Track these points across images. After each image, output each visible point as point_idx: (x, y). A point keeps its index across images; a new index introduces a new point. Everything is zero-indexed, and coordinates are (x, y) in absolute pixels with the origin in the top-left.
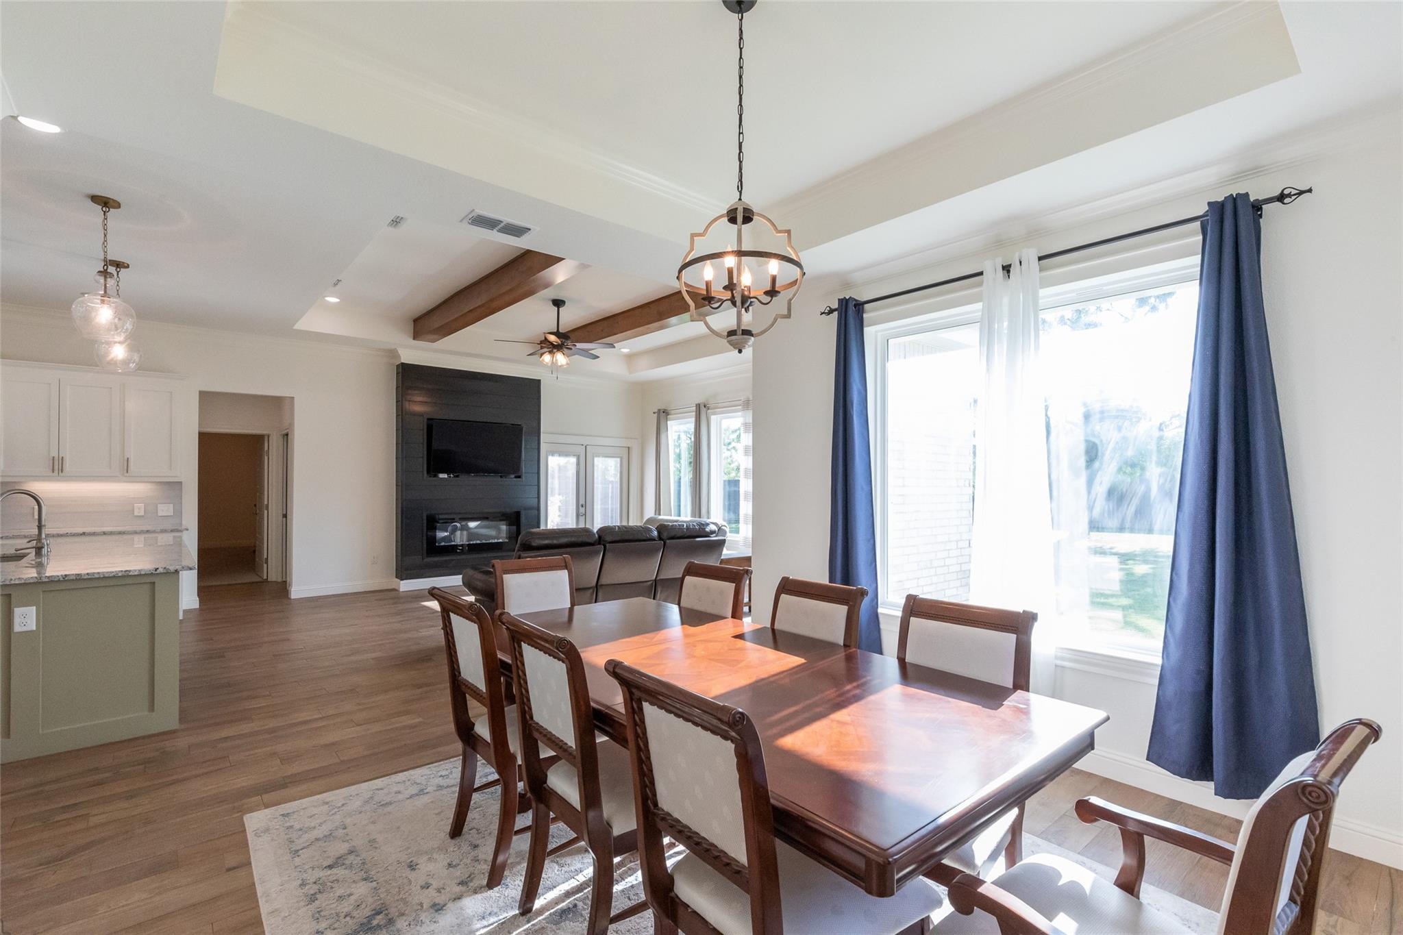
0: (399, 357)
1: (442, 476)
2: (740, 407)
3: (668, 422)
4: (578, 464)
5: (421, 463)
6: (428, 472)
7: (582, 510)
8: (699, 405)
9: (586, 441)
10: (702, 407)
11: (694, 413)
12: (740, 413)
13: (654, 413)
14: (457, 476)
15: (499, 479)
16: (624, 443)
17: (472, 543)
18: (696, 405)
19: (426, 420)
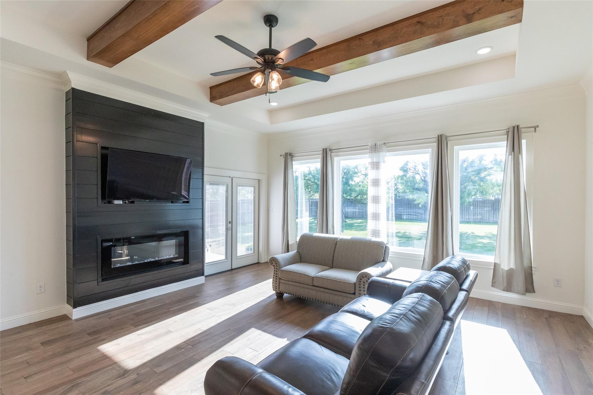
0: (69, 81)
1: (116, 202)
2: (368, 150)
3: (293, 162)
4: (227, 191)
5: (95, 190)
6: (103, 197)
7: (230, 225)
8: (326, 149)
9: (233, 174)
10: (328, 150)
11: (321, 155)
12: (368, 155)
13: (281, 155)
14: (133, 202)
15: (171, 204)
16: (255, 176)
17: (146, 261)
18: (323, 149)
19: (99, 148)
